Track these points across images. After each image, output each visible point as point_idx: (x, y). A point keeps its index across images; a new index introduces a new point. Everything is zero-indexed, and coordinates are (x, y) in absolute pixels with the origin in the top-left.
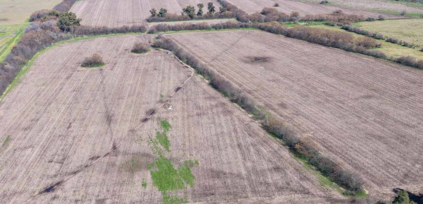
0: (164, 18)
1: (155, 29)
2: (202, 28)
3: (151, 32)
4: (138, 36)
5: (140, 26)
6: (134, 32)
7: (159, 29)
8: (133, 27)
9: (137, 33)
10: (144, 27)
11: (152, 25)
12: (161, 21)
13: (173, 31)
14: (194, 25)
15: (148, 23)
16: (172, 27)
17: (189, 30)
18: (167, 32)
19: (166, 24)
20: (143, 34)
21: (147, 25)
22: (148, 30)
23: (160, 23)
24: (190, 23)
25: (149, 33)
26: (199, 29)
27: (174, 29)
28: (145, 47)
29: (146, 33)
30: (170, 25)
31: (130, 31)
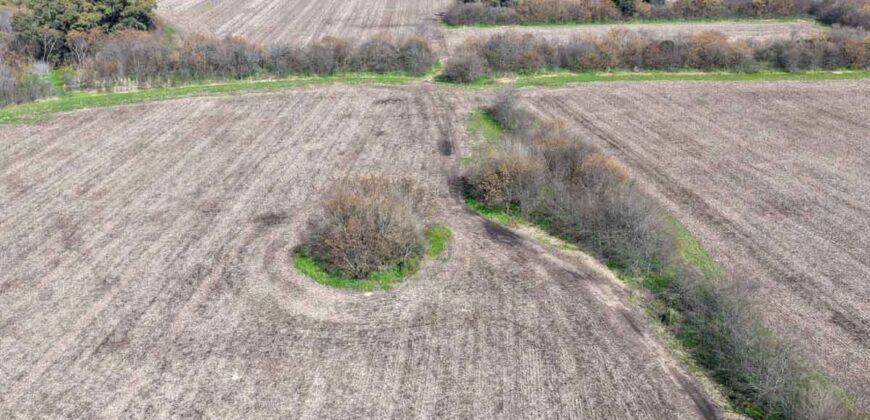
0: (511, 11)
1: (479, 62)
2: (709, 59)
3: (456, 75)
4: (385, 94)
5: (407, 38)
6: (372, 69)
7: (495, 59)
8: (368, 49)
9: (390, 76)
10: (422, 46)
11: (461, 36)
12: (501, 21)
13: (566, 74)
14: (666, 46)
15: (444, 29)
16: (561, 49)
17: (645, 67)
18: (536, 77)
19: (530, 36)
20: (416, 82)
21: (441, 37)
22: (443, 61)
23: (500, 30)
24: (644, 33)
25: (447, 78)
26: (699, 67)
27: (571, 60)
28: (407, 219)
29: (430, 78)
30: (549, 38)
31: (355, 66)
